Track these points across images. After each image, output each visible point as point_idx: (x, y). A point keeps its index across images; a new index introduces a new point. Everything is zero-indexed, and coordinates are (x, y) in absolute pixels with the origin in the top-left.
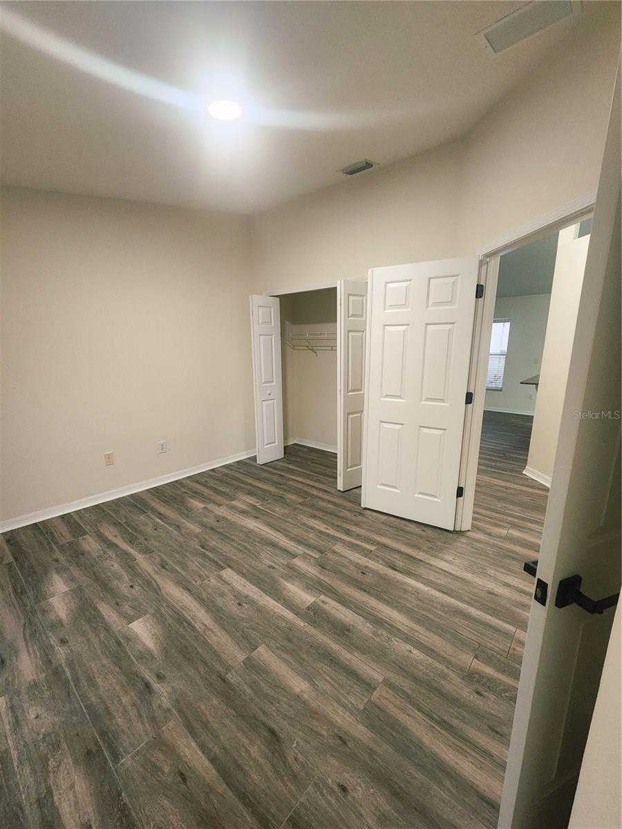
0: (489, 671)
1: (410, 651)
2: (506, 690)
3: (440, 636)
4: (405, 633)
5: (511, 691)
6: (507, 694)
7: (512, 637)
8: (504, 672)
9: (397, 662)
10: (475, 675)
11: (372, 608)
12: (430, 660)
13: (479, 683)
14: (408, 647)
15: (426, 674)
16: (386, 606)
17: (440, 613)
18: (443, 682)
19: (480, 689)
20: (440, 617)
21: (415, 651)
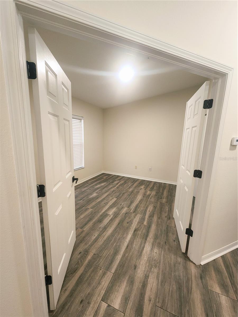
0: (89, 257)
1: (94, 236)
2: (82, 262)
3: (103, 244)
4: (102, 235)
5: (81, 263)
6: (80, 262)
7: (107, 270)
8: (89, 262)
9: (90, 233)
10: (87, 253)
11: (111, 226)
12: (92, 241)
13: (84, 254)
14: (96, 235)
15: (87, 239)
16: (113, 230)
17: (114, 245)
18: (84, 244)
19: (82, 254)
20: (112, 244)
21: (95, 237)
